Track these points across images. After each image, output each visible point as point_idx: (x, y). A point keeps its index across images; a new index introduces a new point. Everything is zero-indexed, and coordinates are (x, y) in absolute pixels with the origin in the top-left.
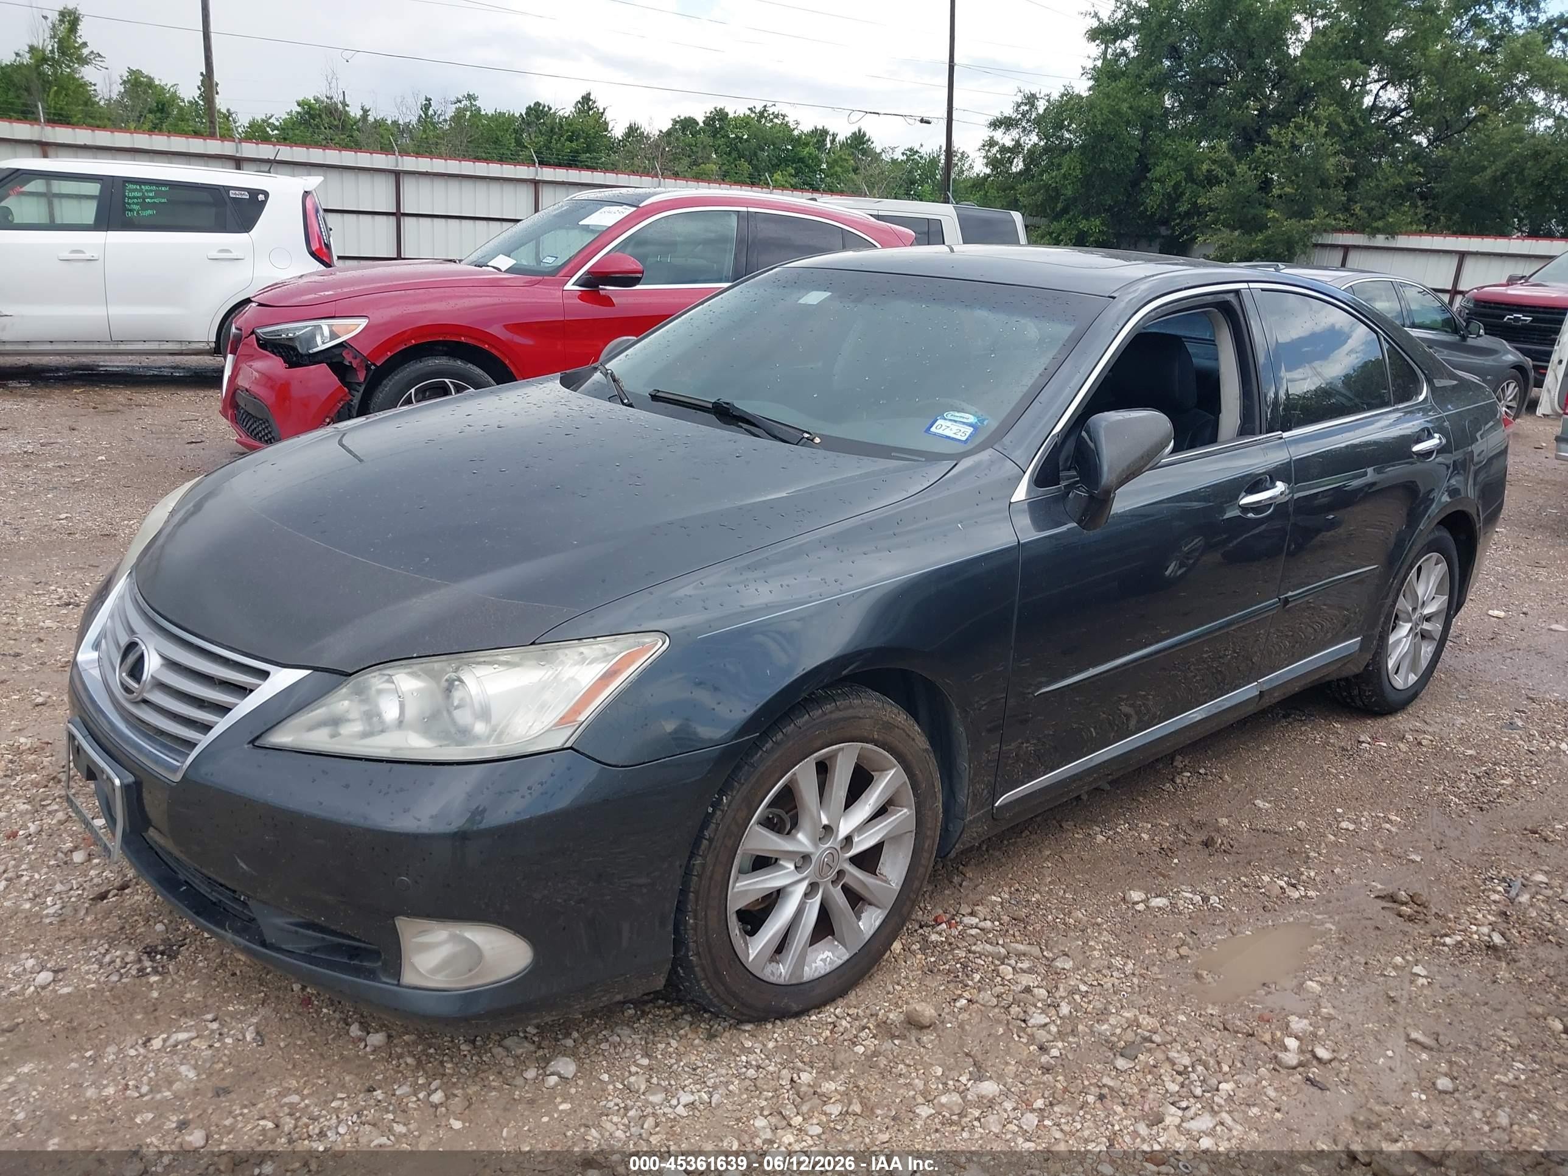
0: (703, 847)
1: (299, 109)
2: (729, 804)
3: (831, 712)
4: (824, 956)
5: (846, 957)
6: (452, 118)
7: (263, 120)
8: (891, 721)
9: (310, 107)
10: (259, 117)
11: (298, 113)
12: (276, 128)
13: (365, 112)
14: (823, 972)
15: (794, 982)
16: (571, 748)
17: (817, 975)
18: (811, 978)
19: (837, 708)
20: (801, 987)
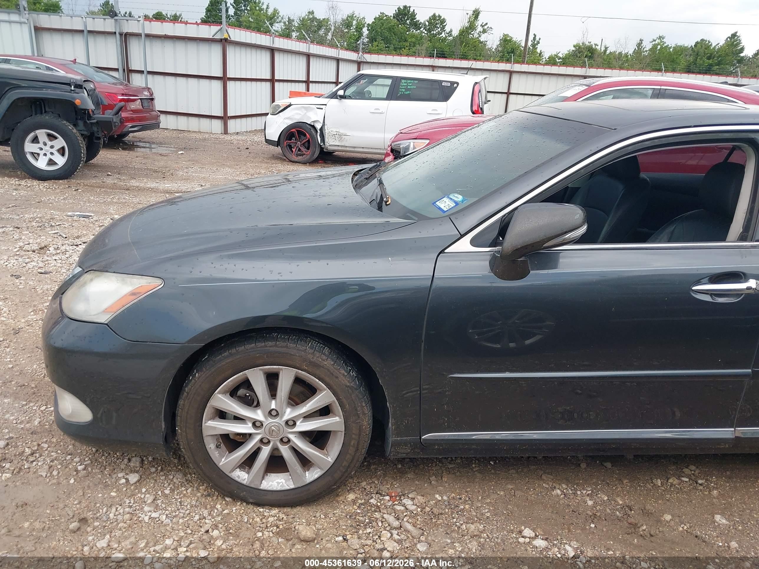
0: (184, 396)
1: (574, 49)
2: (199, 377)
3: (270, 347)
4: (279, 481)
5: (292, 486)
6: (650, 50)
7: (555, 55)
8: (318, 363)
9: (579, 48)
10: (554, 53)
11: (573, 51)
12: (560, 58)
13: (606, 48)
14: (275, 489)
15: (252, 486)
16: (106, 324)
17: (270, 489)
18: (266, 488)
19: (276, 346)
20: (260, 492)
